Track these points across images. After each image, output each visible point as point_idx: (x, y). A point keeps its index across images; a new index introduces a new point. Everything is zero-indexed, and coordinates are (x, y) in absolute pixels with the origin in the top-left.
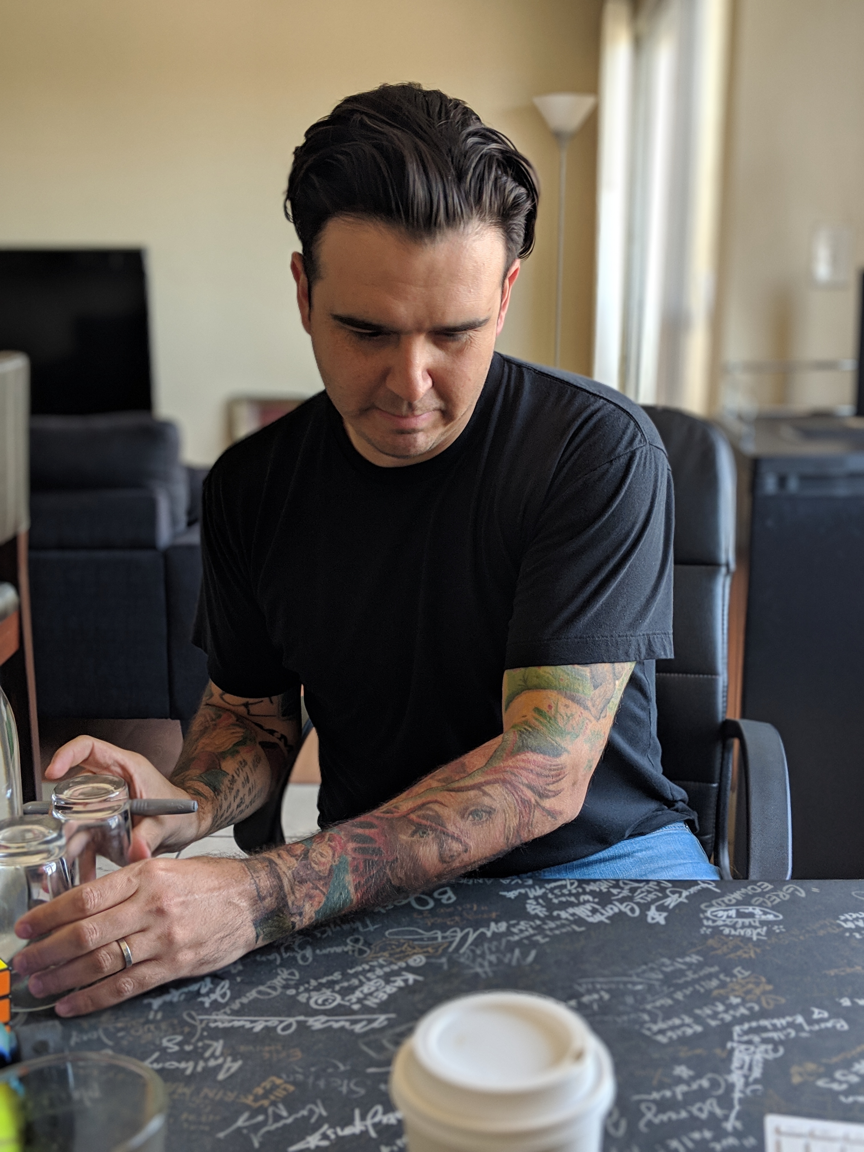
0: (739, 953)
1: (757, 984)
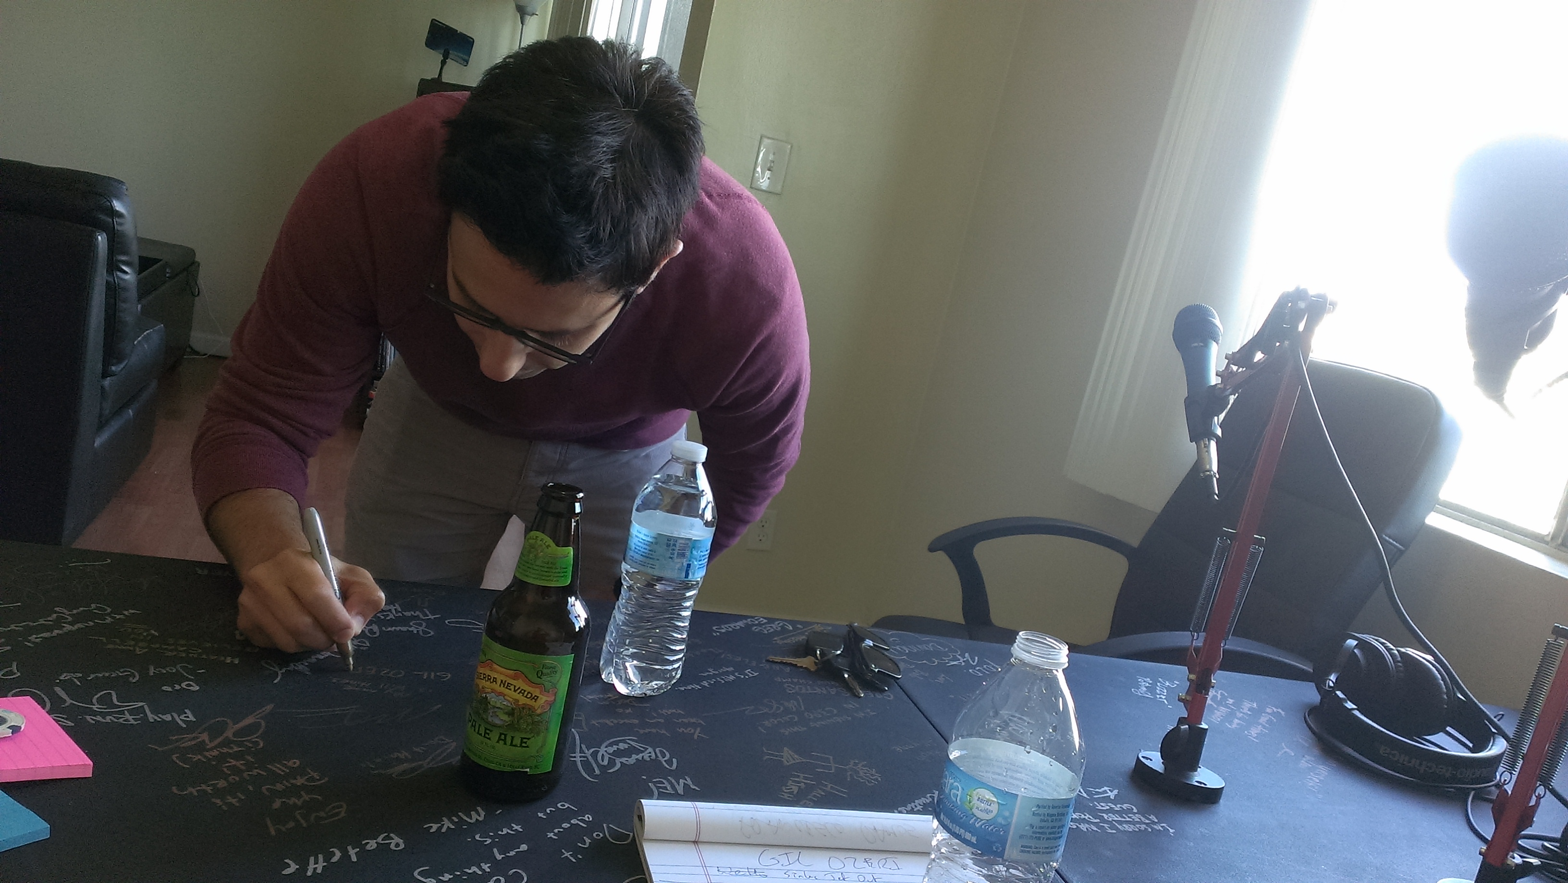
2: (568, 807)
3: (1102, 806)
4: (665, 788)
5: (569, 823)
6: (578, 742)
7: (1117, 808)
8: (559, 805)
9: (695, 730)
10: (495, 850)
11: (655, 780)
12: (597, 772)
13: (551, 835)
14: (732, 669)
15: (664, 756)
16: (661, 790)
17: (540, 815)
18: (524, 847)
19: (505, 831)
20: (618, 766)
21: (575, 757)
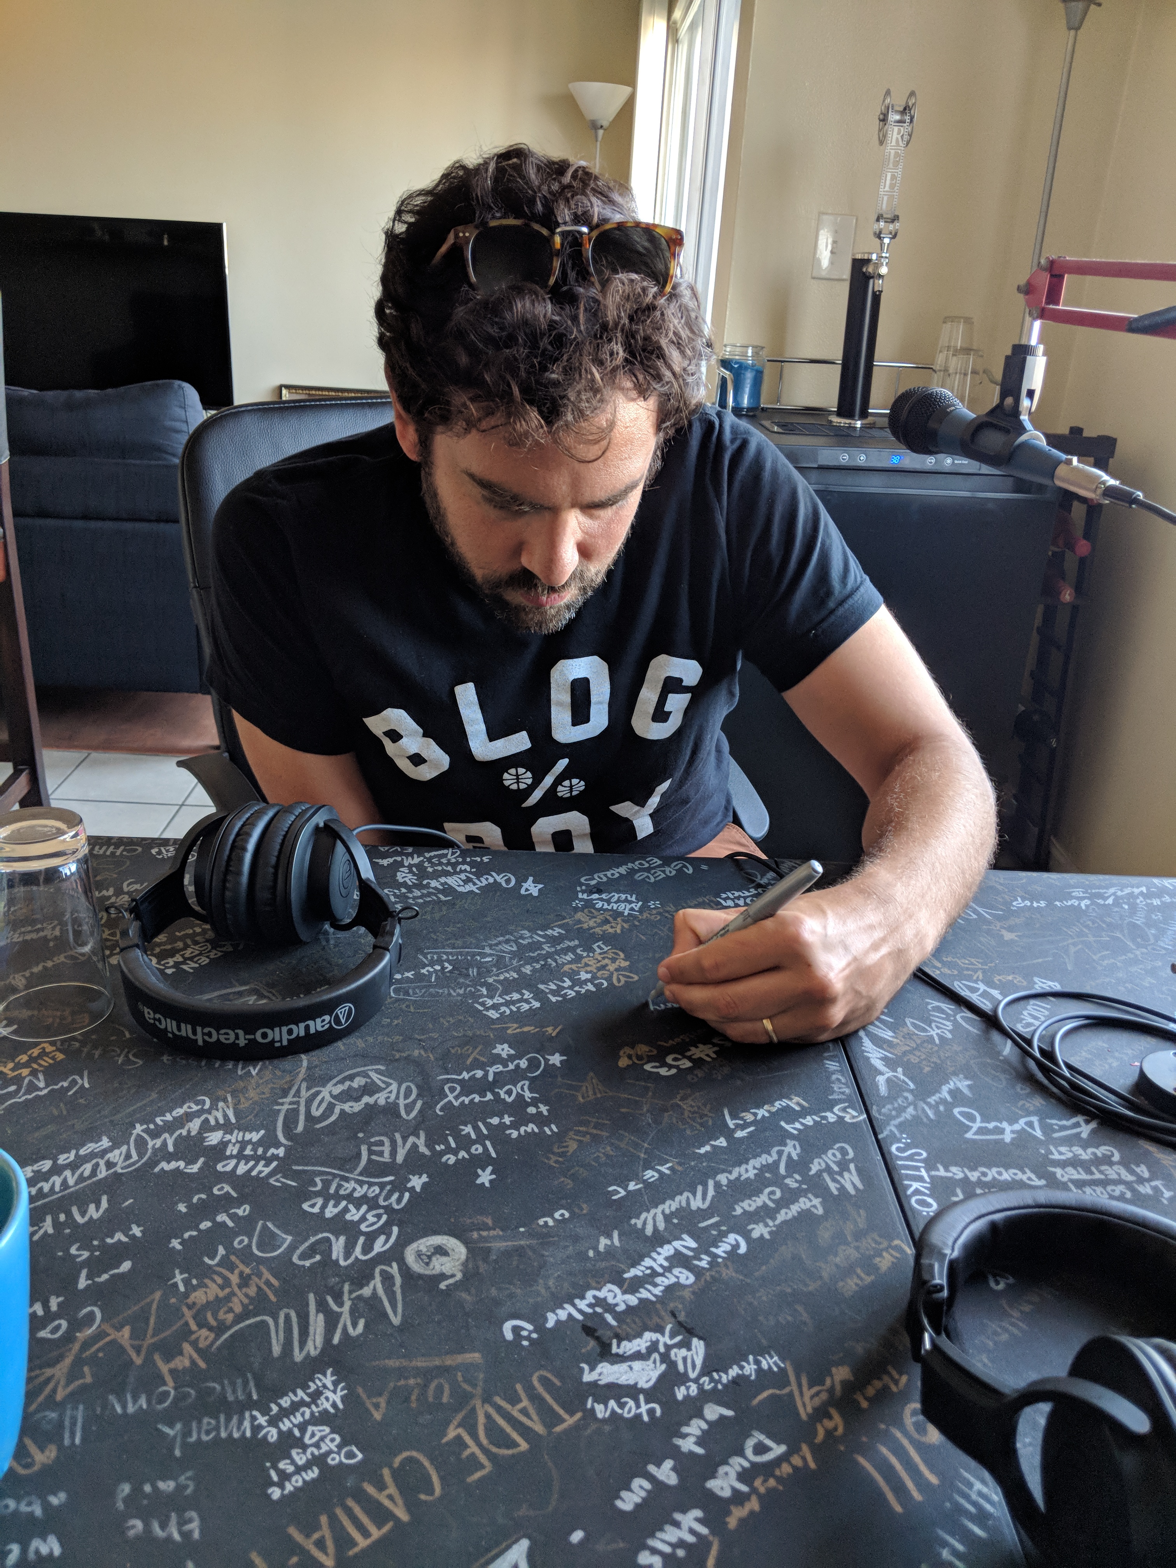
0: (605, 928)
1: (614, 960)
2: (228, 1193)
3: (1061, 1153)
4: (381, 1154)
5: (214, 1221)
6: (301, 1076)
7: (1085, 1155)
8: (215, 1191)
9: (475, 1048)
10: (84, 1273)
11: (372, 1140)
12: (300, 1128)
13: (176, 1244)
14: (577, 942)
15: (406, 1097)
16: (374, 1157)
17: (182, 1208)
18: (126, 1266)
19: (119, 1236)
20: (333, 1118)
21: (282, 1104)
